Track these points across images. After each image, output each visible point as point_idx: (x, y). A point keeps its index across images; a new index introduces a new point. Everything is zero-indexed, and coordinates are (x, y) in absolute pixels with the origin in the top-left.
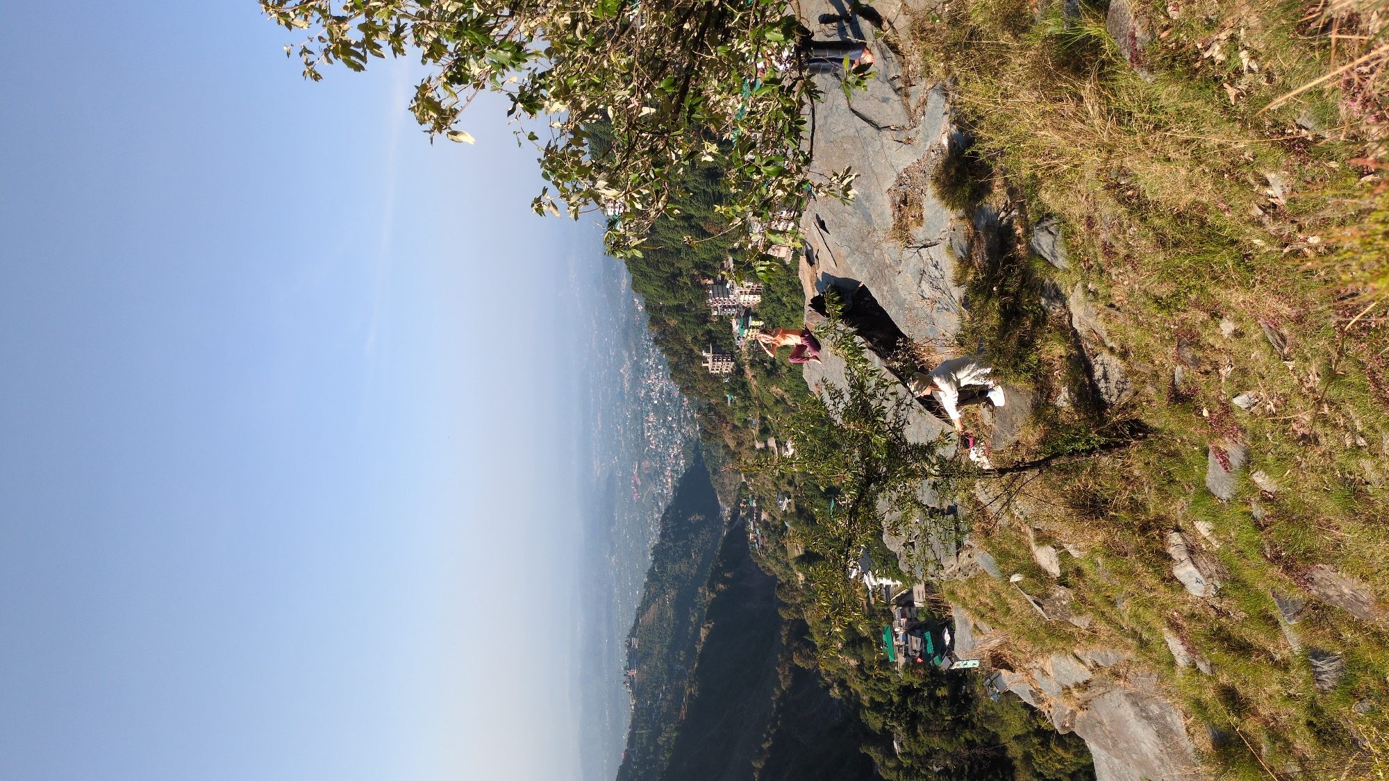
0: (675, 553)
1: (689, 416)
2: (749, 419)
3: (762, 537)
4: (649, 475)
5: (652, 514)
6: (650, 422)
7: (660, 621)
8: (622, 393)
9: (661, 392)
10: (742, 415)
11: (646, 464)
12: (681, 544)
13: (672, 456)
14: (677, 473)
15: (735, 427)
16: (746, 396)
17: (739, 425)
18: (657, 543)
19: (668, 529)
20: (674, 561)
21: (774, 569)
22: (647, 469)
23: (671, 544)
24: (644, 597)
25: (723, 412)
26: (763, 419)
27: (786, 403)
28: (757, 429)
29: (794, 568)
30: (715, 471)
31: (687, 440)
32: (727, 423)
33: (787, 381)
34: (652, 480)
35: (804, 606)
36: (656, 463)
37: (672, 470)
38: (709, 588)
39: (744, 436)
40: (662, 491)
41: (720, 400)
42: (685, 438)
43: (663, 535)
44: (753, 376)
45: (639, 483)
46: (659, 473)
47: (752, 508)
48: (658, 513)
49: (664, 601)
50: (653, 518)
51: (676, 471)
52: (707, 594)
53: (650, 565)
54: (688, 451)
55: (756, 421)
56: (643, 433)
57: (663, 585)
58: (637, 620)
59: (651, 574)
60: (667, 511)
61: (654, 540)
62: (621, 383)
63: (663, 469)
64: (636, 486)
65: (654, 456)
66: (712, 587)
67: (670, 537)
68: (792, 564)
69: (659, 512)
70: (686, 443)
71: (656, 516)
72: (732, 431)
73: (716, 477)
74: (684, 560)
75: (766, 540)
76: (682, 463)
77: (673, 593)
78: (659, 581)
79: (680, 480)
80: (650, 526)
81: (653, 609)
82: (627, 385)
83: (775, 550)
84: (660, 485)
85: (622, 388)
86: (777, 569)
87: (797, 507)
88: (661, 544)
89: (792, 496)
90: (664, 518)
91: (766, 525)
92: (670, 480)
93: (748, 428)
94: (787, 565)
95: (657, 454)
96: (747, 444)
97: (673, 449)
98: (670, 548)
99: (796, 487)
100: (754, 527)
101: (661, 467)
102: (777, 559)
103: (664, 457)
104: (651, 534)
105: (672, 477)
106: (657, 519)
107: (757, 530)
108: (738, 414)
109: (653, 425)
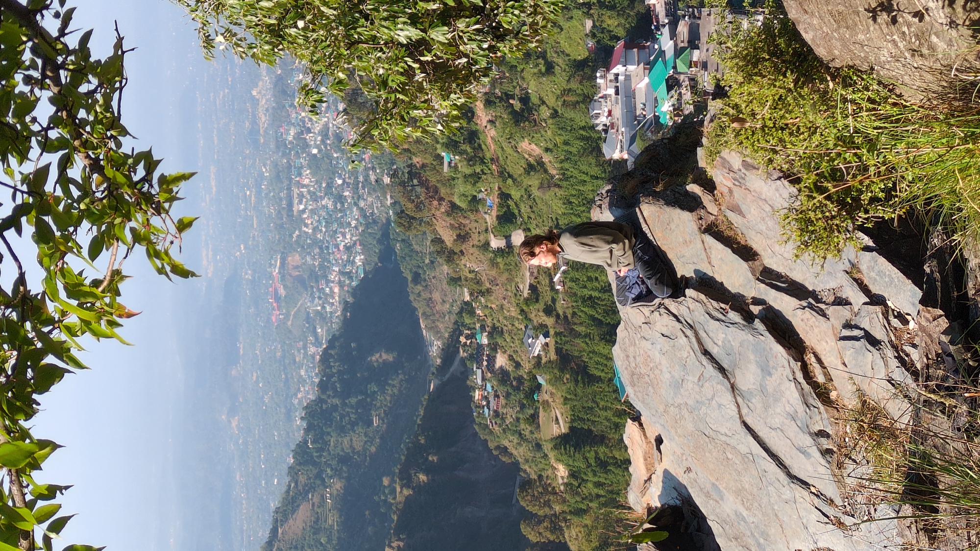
0: (342, 417)
1: (373, 178)
2: (480, 196)
3: (497, 396)
4: (300, 280)
5: (305, 347)
6: (304, 186)
7: (314, 534)
8: (254, 131)
9: (325, 133)
10: (470, 190)
11: (295, 259)
12: (353, 401)
13: (341, 248)
14: (351, 278)
15: (454, 207)
16: (477, 157)
17: (463, 205)
18: (312, 397)
19: (332, 376)
20: (342, 430)
21: (515, 452)
22: (296, 267)
23: (336, 401)
24: (288, 492)
25: (433, 180)
26: (504, 196)
27: (546, 171)
28: (494, 213)
29: (552, 455)
30: (417, 278)
31: (369, 220)
32: (441, 199)
33: (549, 133)
34: (306, 290)
35: (566, 520)
36: (314, 259)
37: (341, 273)
38: (401, 479)
39: (470, 223)
40: (324, 308)
41: (429, 160)
42: (365, 216)
43: (323, 386)
44: (490, 121)
45: (282, 292)
46: (318, 275)
47: (480, 347)
48: (314, 345)
49: (323, 498)
50: (306, 353)
51: (349, 275)
52: (398, 489)
53: (299, 436)
54: (370, 240)
55: (493, 200)
56: (290, 205)
57: (321, 472)
58: (274, 531)
59: (302, 452)
60: (331, 343)
61: (307, 393)
62: (254, 116)
63: (325, 269)
64: (277, 298)
65: (309, 246)
66: (407, 480)
67: (334, 389)
68: (547, 447)
69: (317, 343)
70: (367, 226)
71: (312, 350)
72: (448, 214)
73: (419, 288)
74: (359, 429)
75: (502, 401)
76: (359, 260)
77: (337, 485)
78: (315, 464)
79: (354, 292)
80: (300, 367)
81: (303, 513)
82: (264, 119)
83: (518, 419)
84: (320, 298)
85: (254, 122)
86: (520, 452)
87: (558, 351)
88: (319, 401)
89: (552, 332)
90: (326, 357)
91: (503, 376)
92: (336, 290)
93: (477, 211)
94: (538, 446)
95: (315, 242)
96: (475, 239)
97: (344, 235)
98: (335, 408)
99: (558, 316)
100: (483, 379)
101: (321, 266)
102: (520, 434)
103: (327, 248)
104: (301, 381)
105: (341, 284)
106: (313, 357)
107: (489, 386)
108: (461, 187)
109: (309, 192)
